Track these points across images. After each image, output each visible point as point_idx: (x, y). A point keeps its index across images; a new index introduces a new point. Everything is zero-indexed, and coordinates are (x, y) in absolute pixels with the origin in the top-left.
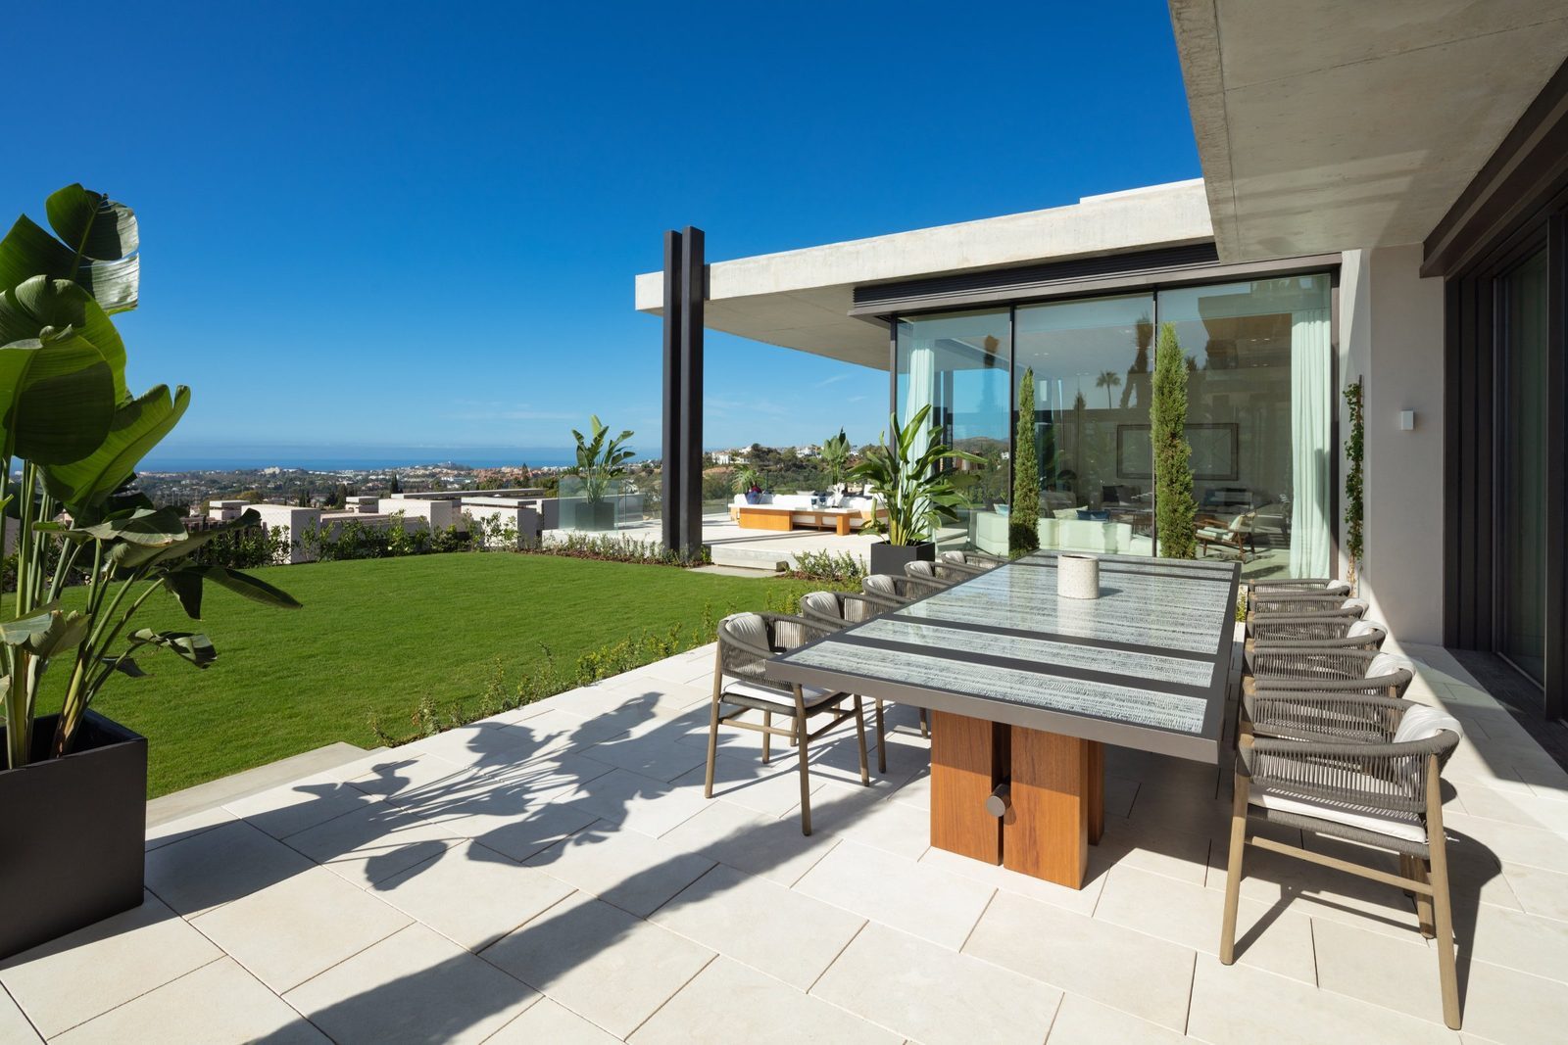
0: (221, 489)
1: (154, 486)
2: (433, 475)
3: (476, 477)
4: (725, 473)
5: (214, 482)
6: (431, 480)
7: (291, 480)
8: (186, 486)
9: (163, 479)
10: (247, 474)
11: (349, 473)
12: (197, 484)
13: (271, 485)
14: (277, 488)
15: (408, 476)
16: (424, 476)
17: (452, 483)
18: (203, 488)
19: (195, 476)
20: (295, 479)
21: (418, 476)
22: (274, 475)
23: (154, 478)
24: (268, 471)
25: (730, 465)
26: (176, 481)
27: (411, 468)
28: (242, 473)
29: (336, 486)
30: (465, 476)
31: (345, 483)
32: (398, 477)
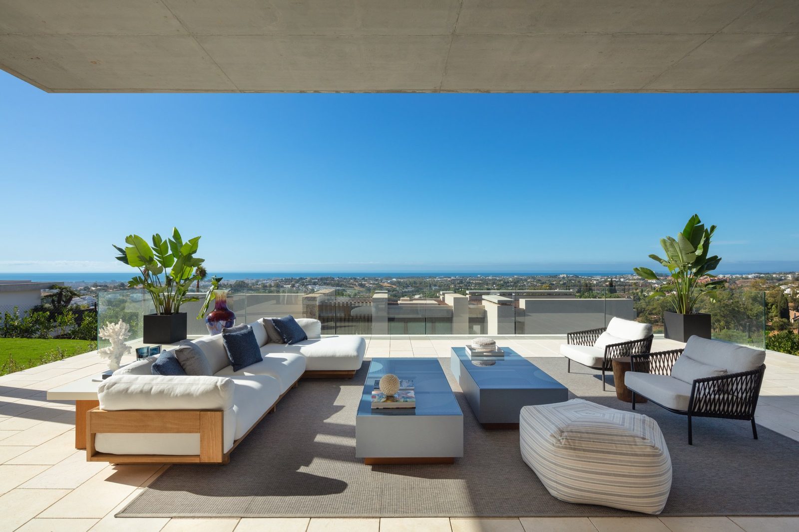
0: (542, 283)
1: (518, 282)
5: (539, 280)
6: (642, 282)
7: (570, 280)
8: (529, 282)
10: (553, 277)
11: (598, 278)
12: (533, 281)
13: (561, 283)
14: (564, 284)
16: (638, 279)
17: (655, 284)
18: (535, 283)
20: (572, 280)
21: (635, 280)
22: (564, 278)
24: (561, 276)
27: (631, 275)
29: (590, 284)
30: (663, 280)
31: (595, 282)
32: (622, 280)
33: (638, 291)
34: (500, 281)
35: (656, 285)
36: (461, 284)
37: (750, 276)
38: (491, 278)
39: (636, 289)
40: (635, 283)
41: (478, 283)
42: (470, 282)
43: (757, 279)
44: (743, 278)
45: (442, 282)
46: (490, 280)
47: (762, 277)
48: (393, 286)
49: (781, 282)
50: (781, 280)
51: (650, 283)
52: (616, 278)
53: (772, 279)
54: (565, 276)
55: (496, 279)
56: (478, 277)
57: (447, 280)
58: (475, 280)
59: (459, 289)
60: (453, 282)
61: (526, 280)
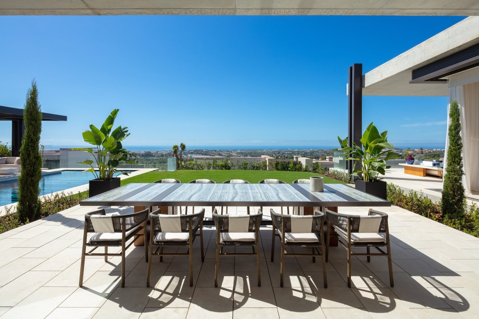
3: (404, 152)
5: (326, 152)
9: (315, 151)
19: (322, 150)
23: (313, 151)
26: (318, 152)
34: (302, 152)
36: (279, 154)
38: (296, 150)
41: (289, 153)
42: (284, 153)
45: (267, 153)
46: (296, 152)
48: (239, 155)
55: (299, 151)
57: (270, 151)
58: (287, 151)
60: (274, 153)
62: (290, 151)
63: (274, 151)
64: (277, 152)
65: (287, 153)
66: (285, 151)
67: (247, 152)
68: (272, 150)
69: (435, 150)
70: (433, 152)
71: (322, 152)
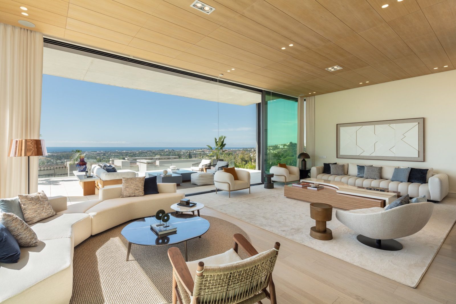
1: (142, 154)
2: (203, 151)
4: (281, 151)
5: (154, 153)
6: (202, 152)
7: (170, 152)
8: (148, 154)
11: (184, 151)
13: (166, 154)
15: (197, 152)
16: (201, 151)
18: (151, 154)
22: (167, 151)
23: (142, 152)
24: (166, 150)
25: (283, 148)
28: (160, 150)
31: (182, 153)
32: (194, 152)
33: (201, 157)
34: (131, 153)
35: (209, 154)
36: (105, 156)
37: (241, 150)
38: (125, 152)
39: (200, 156)
40: (200, 153)
41: (116, 155)
42: (111, 155)
43: (243, 151)
44: (239, 150)
45: (90, 155)
46: (124, 153)
47: (245, 150)
48: (48, 159)
49: (250, 152)
50: (250, 151)
51: (206, 153)
52: (192, 151)
53: (248, 150)
54: (168, 150)
55: (128, 153)
56: (116, 151)
57: (94, 153)
58: (114, 153)
59: (103, 159)
60: (99, 154)
61: (146, 153)
62: (118, 153)
63: (98, 153)
64: (102, 154)
65: (114, 154)
66: (112, 153)
67: (61, 155)
68: (96, 152)
69: (232, 150)
70: (231, 151)
71: (150, 152)
